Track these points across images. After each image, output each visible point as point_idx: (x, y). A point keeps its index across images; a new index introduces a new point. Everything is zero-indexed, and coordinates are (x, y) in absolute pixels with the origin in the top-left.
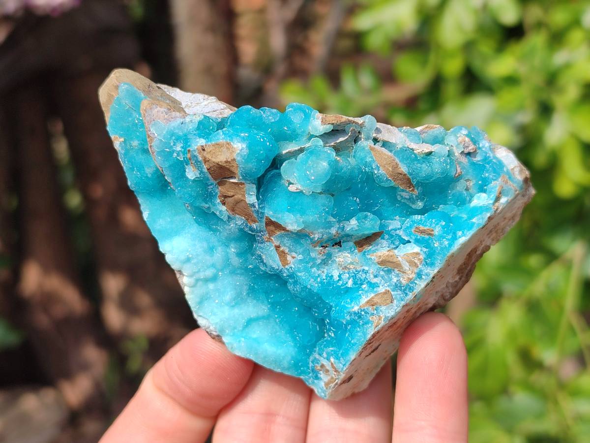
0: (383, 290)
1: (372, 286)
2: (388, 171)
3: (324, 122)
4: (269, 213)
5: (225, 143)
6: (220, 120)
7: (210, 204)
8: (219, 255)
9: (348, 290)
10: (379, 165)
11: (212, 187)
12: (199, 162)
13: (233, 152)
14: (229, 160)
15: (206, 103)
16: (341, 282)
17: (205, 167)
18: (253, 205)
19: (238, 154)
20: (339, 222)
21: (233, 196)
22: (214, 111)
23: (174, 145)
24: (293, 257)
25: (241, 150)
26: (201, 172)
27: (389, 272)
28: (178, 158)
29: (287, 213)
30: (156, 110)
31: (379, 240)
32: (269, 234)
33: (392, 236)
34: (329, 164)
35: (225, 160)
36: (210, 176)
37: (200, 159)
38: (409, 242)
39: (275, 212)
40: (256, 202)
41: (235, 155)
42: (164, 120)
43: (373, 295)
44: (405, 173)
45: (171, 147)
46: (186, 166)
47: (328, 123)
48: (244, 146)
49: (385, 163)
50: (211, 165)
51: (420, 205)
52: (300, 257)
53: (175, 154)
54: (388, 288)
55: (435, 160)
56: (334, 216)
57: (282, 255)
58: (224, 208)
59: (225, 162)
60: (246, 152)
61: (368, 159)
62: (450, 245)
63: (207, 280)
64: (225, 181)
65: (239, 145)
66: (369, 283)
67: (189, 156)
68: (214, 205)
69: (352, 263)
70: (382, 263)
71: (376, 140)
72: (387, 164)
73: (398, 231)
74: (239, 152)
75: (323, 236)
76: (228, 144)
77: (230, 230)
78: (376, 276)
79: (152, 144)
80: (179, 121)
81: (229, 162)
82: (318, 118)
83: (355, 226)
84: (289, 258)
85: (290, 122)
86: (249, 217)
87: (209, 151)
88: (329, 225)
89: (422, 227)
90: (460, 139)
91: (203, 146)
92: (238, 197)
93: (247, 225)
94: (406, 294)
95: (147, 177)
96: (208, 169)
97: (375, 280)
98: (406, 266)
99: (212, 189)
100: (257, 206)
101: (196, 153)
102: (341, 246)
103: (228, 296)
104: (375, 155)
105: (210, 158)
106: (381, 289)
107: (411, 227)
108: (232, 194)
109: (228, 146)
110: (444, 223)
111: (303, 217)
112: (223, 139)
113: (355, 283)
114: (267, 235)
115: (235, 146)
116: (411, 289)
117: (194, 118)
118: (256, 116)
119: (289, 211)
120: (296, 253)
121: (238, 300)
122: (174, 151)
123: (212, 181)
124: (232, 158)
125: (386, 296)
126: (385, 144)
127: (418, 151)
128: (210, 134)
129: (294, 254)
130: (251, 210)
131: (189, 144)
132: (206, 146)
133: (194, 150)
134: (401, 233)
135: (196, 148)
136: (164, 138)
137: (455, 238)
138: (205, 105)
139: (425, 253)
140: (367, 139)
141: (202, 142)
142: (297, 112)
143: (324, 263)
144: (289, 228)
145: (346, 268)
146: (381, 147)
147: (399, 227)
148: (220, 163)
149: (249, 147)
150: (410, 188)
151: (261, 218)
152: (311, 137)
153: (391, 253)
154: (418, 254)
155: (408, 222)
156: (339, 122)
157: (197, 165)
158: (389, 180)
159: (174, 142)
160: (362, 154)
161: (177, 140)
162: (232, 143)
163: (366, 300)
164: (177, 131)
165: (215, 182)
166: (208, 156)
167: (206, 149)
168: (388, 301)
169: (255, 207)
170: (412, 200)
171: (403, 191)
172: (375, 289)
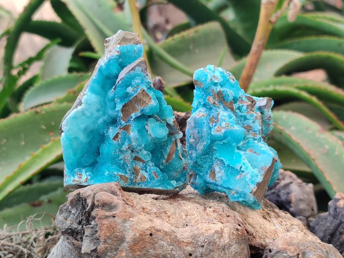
0: (127, 177)
1: (126, 172)
3: (174, 122)
4: (133, 125)
10: (170, 148)
11: (128, 99)
12: (137, 91)
13: (150, 102)
14: (146, 102)
16: (120, 161)
17: (136, 94)
20: (143, 148)
23: (136, 79)
24: (118, 141)
26: (133, 94)
30: (144, 65)
31: (142, 163)
33: (146, 166)
36: (133, 97)
37: (139, 91)
38: (147, 172)
39: (135, 127)
40: (134, 118)
42: (142, 70)
43: (124, 175)
46: (131, 86)
47: (174, 124)
48: (155, 105)
49: (172, 149)
50: (139, 97)
51: (163, 167)
52: (120, 143)
54: (129, 178)
56: (145, 145)
57: (116, 136)
58: (121, 107)
59: (144, 101)
62: (157, 186)
64: (134, 103)
65: (154, 103)
66: (126, 170)
67: (136, 86)
69: (128, 160)
74: (152, 104)
76: (151, 98)
78: (129, 171)
79: (131, 70)
80: (145, 75)
83: (144, 153)
86: (124, 118)
89: (156, 174)
91: (144, 90)
94: (131, 185)
96: (136, 96)
97: (128, 171)
98: (139, 177)
102: (132, 153)
104: (172, 144)
106: (127, 176)
107: (153, 170)
110: (162, 179)
114: (121, 128)
115: (152, 101)
116: (134, 185)
120: (121, 141)
124: (148, 103)
125: (126, 179)
130: (128, 118)
131: (141, 84)
133: (140, 88)
134: (148, 167)
135: (142, 88)
136: (136, 74)
137: (159, 186)
139: (148, 180)
144: (131, 134)
145: (125, 159)
147: (150, 166)
148: (142, 100)
150: (167, 161)
151: (128, 123)
153: (139, 170)
154: (146, 178)
155: (153, 167)
156: (177, 126)
157: (135, 91)
159: (138, 78)
163: (121, 174)
164: (142, 76)
165: (130, 99)
167: (144, 92)
168: (125, 181)
169: (131, 119)
170: (163, 164)
171: (165, 160)
172: (126, 174)
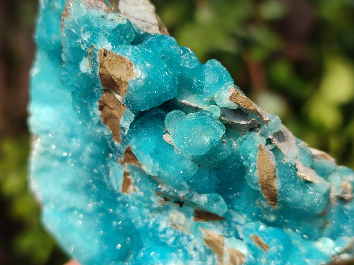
1: (187, 256)
2: (262, 177)
3: (232, 98)
4: (133, 145)
5: (128, 62)
6: (142, 33)
7: (89, 101)
8: (76, 144)
9: (164, 244)
10: (257, 167)
11: (97, 89)
12: (96, 63)
13: (130, 75)
14: (123, 80)
15: (143, 8)
16: (163, 235)
17: (98, 70)
18: (124, 129)
19: (133, 81)
20: (191, 190)
21: (112, 109)
22: (143, 21)
23: (83, 32)
24: (135, 190)
25: (139, 79)
26: (94, 72)
27: (209, 252)
28: (81, 45)
29: (149, 156)
31: (218, 222)
32: (125, 158)
33: (230, 226)
34: (211, 143)
35: (119, 77)
36: (100, 80)
37: (98, 60)
38: (242, 239)
39: (138, 148)
40: (127, 129)
41: (129, 80)
42: (89, 4)
44: (277, 189)
45: (79, 32)
46: (84, 57)
47: (236, 101)
48: (143, 77)
49: (264, 169)
50: (105, 73)
51: (272, 218)
52: (141, 194)
53: (80, 41)
55: (311, 192)
56: (188, 183)
57: (127, 183)
58: (99, 113)
59: (118, 79)
60: (141, 83)
61: (251, 155)
63: (54, 157)
64: (111, 92)
65: (140, 72)
66: (186, 252)
67: (90, 50)
68: (92, 105)
69: (182, 226)
70: (209, 242)
71: (269, 141)
72: (265, 171)
73: (238, 226)
74: (134, 79)
75: (170, 192)
76: (131, 65)
77: (95, 133)
78: (195, 249)
79: (64, 19)
80: (101, 12)
81: (121, 82)
82: (229, 91)
83: (203, 202)
84: (131, 188)
85: (203, 78)
86: (115, 134)
87: (110, 58)
88: (180, 188)
89: (260, 239)
90: (344, 183)
91: (106, 51)
92: (115, 113)
93: (110, 139)
95: (51, 42)
96: (100, 74)
97: (192, 253)
98: (226, 258)
99: (97, 91)
100: (126, 133)
101: (97, 53)
102: (181, 206)
103: (67, 180)
104: (259, 157)
105: (107, 66)
107: (252, 231)
108: (112, 107)
109: (129, 66)
110: (282, 248)
111: (161, 168)
112: (129, 57)
113: (174, 243)
114: (123, 159)
115: (135, 71)
117: (117, 19)
118: (174, 53)
119: (152, 155)
120: (139, 188)
121: (72, 187)
122: (80, 38)
123: (100, 84)
124: (126, 80)
126: (276, 150)
127: (301, 174)
128: (121, 43)
129: (137, 188)
130: (120, 132)
131: (95, 40)
132: (110, 52)
133: (97, 50)
134: (240, 228)
135: (100, 48)
136: (77, 20)
138: (140, 10)
139: (249, 259)
140: (263, 135)
141: (108, 46)
142: (214, 73)
143: (159, 210)
144: (144, 168)
145: (174, 225)
146: (271, 150)
147: (242, 223)
148: (113, 77)
149: (147, 80)
150: (272, 201)
151: (125, 143)
152: (212, 102)
153: (221, 239)
154: (243, 256)
155: (252, 225)
156: (246, 107)
157: (93, 63)
158: (258, 185)
159: (85, 30)
160: (249, 147)
161: (88, 29)
162: (134, 66)
164: (93, 21)
165: (102, 88)
166: (106, 64)
167: (108, 55)
169: (124, 131)
170: (267, 211)
171: (264, 200)
